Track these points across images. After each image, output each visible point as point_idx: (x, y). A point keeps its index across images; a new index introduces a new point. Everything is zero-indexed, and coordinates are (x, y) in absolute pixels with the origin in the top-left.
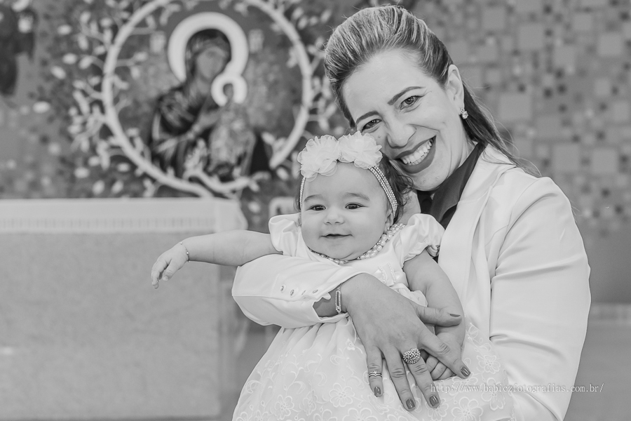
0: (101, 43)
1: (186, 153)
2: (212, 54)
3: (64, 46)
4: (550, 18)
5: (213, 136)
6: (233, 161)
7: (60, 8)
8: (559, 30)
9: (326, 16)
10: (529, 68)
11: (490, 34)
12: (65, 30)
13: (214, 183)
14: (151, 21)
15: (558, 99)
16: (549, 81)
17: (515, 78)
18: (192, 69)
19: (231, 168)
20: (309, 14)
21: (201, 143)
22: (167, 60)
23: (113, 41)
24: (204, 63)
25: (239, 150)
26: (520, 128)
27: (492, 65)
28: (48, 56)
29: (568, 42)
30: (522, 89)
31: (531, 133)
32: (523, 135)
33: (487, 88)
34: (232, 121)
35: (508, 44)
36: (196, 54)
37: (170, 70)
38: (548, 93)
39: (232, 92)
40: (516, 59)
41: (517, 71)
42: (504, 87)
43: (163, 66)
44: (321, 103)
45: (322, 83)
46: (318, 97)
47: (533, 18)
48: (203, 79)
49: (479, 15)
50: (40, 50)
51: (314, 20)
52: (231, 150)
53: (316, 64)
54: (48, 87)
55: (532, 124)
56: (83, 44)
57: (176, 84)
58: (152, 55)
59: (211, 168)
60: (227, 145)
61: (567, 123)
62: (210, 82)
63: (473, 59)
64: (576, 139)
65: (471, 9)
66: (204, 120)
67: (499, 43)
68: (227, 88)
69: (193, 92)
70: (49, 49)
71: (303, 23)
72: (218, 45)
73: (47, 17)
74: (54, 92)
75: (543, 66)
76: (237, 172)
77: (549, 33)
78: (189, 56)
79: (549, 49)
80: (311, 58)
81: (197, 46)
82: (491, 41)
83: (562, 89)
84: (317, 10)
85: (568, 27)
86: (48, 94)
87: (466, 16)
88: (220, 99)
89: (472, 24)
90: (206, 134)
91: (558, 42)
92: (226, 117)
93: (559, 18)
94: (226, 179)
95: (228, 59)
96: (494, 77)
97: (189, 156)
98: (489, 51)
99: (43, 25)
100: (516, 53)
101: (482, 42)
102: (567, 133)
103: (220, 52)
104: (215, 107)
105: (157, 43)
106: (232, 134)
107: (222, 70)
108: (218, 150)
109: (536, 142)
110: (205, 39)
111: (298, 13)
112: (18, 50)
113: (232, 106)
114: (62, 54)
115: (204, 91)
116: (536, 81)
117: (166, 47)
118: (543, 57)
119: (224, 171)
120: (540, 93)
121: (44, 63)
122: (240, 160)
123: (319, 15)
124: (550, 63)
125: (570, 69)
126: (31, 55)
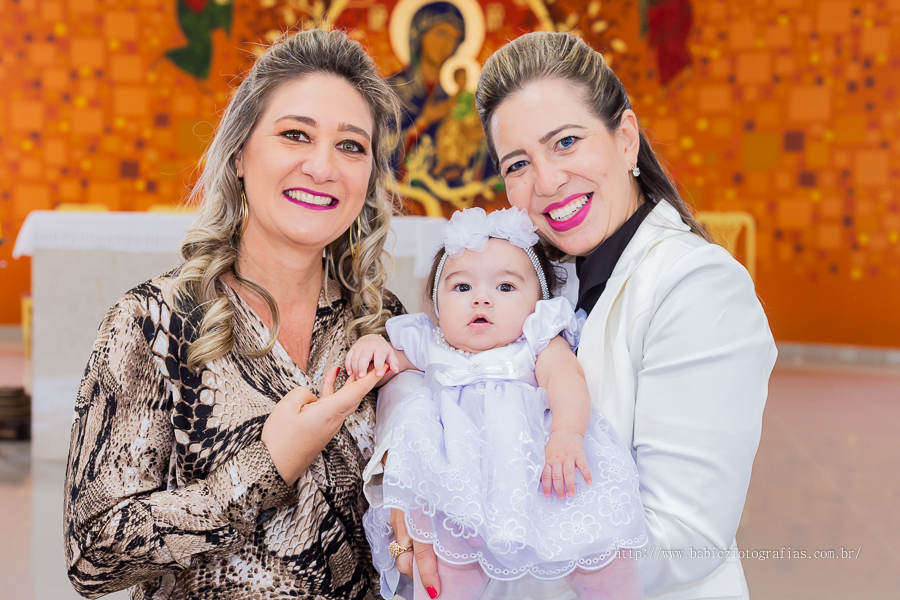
0: (311, 18)
1: (408, 151)
2: (443, 33)
3: (267, 21)
5: (440, 132)
6: (464, 162)
8: (869, 8)
10: (829, 55)
11: (783, 12)
13: (441, 189)
15: (864, 95)
16: (854, 72)
17: (811, 68)
18: (418, 50)
19: (461, 170)
21: (427, 140)
22: (388, 39)
23: (324, 16)
24: (433, 43)
25: (471, 150)
26: (815, 130)
27: (783, 51)
28: (247, 33)
29: (879, 23)
30: (819, 81)
31: (829, 136)
32: (819, 139)
33: (776, 79)
34: (464, 114)
35: (804, 25)
36: (423, 33)
37: (391, 52)
38: (852, 87)
39: (465, 80)
40: (814, 44)
41: (815, 58)
42: (797, 78)
43: (383, 46)
48: (432, 63)
50: (239, 26)
52: (461, 149)
55: (830, 124)
56: (290, 18)
57: (398, 68)
58: (371, 33)
59: (437, 171)
60: (457, 142)
61: (874, 125)
62: (438, 66)
63: (760, 43)
64: (884, 145)
66: (430, 113)
67: (793, 23)
68: (460, 75)
69: (418, 79)
70: (250, 25)
72: (449, 22)
75: (847, 53)
76: (468, 175)
77: (857, 12)
78: (415, 34)
79: (857, 32)
81: (424, 23)
82: (783, 21)
83: (870, 82)
85: (882, 4)
88: (449, 86)
90: (432, 130)
91: (868, 24)
92: (457, 109)
94: (454, 184)
95: (461, 39)
96: (785, 66)
97: (412, 155)
98: (781, 32)
100: (814, 36)
101: (772, 22)
102: (874, 137)
103: (452, 31)
104: (444, 96)
105: (377, 19)
106: (464, 130)
107: (453, 53)
108: (447, 149)
109: (834, 147)
110: (434, 14)
112: (213, 25)
113: (465, 96)
114: (265, 31)
115: (431, 78)
116: (838, 71)
117: (387, 23)
118: (847, 41)
119: (453, 174)
120: (843, 87)
121: (244, 40)
122: (472, 162)
124: (856, 49)
125: (881, 58)
126: (228, 31)
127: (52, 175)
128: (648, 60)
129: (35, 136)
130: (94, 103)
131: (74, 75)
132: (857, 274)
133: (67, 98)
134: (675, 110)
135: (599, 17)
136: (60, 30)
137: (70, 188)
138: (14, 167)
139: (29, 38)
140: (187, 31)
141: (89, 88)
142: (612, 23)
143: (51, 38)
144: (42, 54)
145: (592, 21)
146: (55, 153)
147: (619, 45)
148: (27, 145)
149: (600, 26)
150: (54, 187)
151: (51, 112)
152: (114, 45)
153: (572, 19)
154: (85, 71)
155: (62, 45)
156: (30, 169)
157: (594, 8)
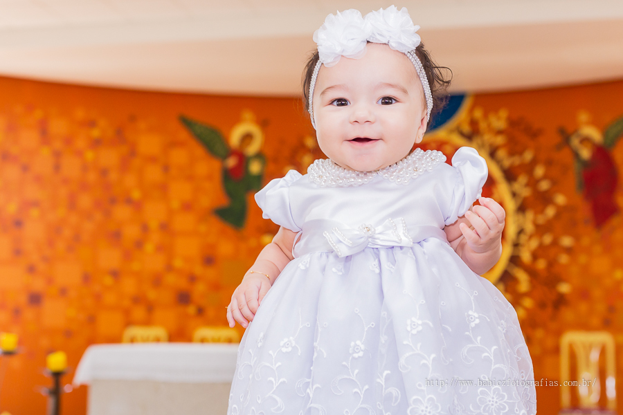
7: (287, 152)
9: (528, 156)
44: (523, 238)
45: (524, 219)
46: (521, 232)
51: (517, 160)
53: (520, 201)
71: (507, 163)
73: (275, 160)
80: (514, 195)
84: (520, 149)
99: (272, 167)
111: (501, 154)
112: (249, 189)
123: (521, 154)
127: (126, 303)
128: (584, 210)
129: (115, 274)
130: (160, 248)
131: (145, 228)
133: (139, 245)
134: (608, 249)
135: (544, 178)
136: (136, 195)
137: (139, 313)
138: (98, 297)
139: (113, 201)
140: (230, 193)
141: (155, 238)
142: (554, 183)
143: (129, 201)
144: (122, 212)
145: (538, 181)
146: (129, 286)
147: (560, 199)
148: (108, 280)
149: (544, 185)
150: (127, 312)
151: (127, 256)
152: (175, 204)
153: (523, 179)
154: (154, 224)
155: (137, 206)
156: (110, 298)
157: (539, 171)
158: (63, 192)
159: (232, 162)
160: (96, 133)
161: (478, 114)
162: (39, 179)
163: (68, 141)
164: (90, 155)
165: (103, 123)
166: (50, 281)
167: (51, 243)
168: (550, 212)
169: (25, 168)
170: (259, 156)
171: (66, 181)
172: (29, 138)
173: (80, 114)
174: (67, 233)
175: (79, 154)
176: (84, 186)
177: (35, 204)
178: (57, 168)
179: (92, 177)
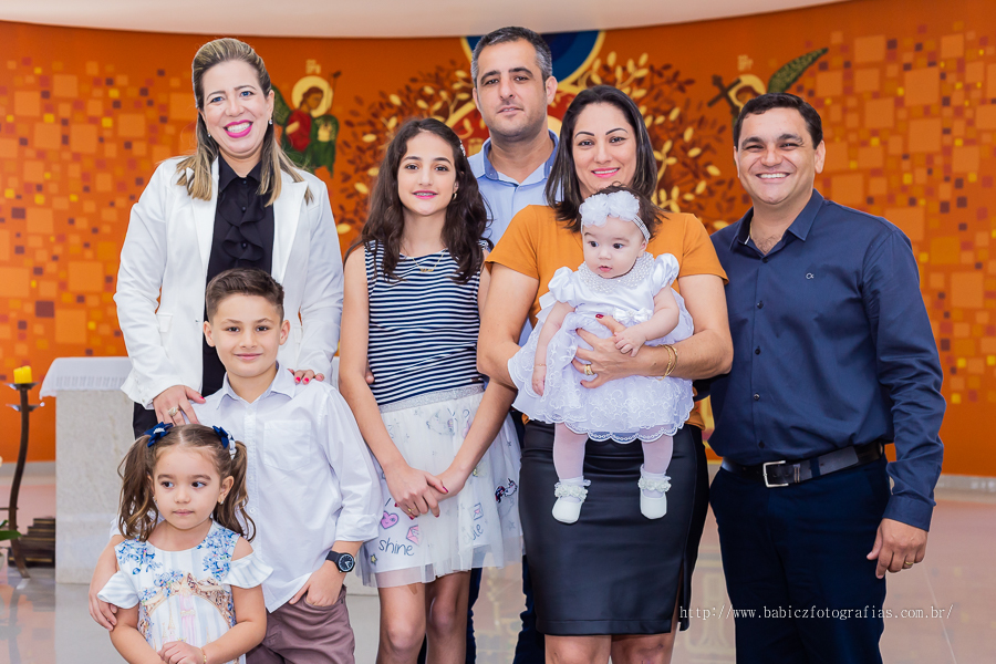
3: (368, 158)
4: (948, 111)
7: (365, 114)
8: (959, 127)
9: (674, 115)
10: (922, 175)
11: (875, 133)
12: (370, 138)
14: (467, 124)
15: (957, 214)
16: (946, 192)
17: (904, 189)
20: (655, 112)
27: (876, 173)
28: (350, 169)
29: (968, 142)
30: (913, 202)
33: (870, 200)
35: (896, 146)
38: (945, 207)
40: (906, 165)
41: (907, 179)
42: (890, 199)
45: (669, 197)
47: (927, 111)
49: (860, 110)
50: (341, 163)
51: (660, 120)
54: (350, 205)
55: (924, 246)
61: (967, 246)
63: (853, 165)
64: (979, 266)
65: (852, 102)
67: (884, 143)
70: (351, 162)
73: (349, 124)
74: (356, 212)
75: (938, 174)
77: (946, 131)
79: (947, 151)
82: (875, 141)
83: (962, 202)
84: (665, 107)
85: (970, 123)
86: (350, 216)
87: (845, 110)
89: (852, 120)
91: (959, 142)
93: (959, 111)
96: (878, 187)
98: (873, 155)
99: (346, 133)
100: (906, 157)
101: (865, 144)
102: (968, 258)
112: (317, 163)
114: (367, 167)
116: (930, 192)
118: (939, 161)
120: (935, 207)
121: (346, 178)
123: (667, 114)
124: (947, 168)
125: (973, 178)
126: (331, 169)
132: (956, 399)
135: (693, 144)
142: (706, 149)
145: (686, 148)
147: (713, 170)
149: (694, 152)
153: (667, 146)
157: (688, 134)
158: (75, 171)
159: (293, 128)
160: (114, 93)
161: (612, 59)
162: (41, 155)
163: (78, 105)
164: (107, 122)
165: (122, 80)
166: (63, 286)
167: (61, 238)
168: (701, 187)
169: (24, 142)
170: (328, 117)
171: (77, 157)
172: (28, 102)
173: (92, 69)
174: (82, 223)
175: (94, 121)
176: (101, 164)
177: (40, 188)
178: (65, 140)
179: (111, 150)
